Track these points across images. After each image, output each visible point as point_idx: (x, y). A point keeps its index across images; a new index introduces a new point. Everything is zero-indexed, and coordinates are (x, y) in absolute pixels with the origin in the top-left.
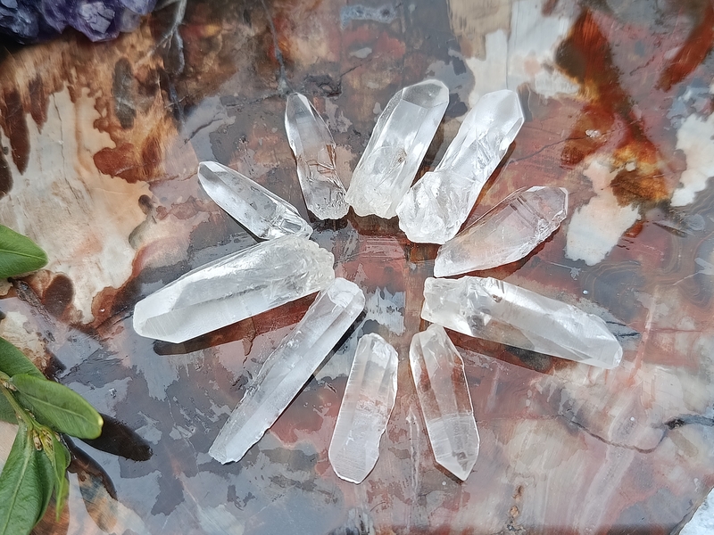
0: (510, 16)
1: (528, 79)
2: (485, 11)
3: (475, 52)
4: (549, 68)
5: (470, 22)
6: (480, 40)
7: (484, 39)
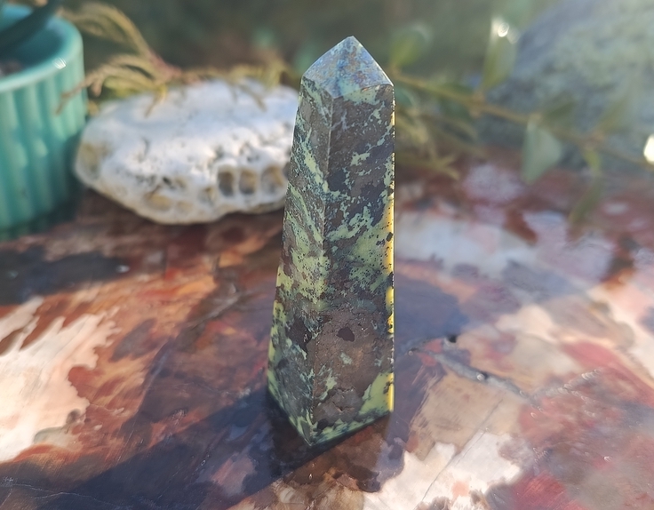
0: (469, 440)
1: (450, 496)
2: (449, 425)
3: (418, 450)
4: (476, 498)
5: (431, 427)
6: (429, 443)
7: (434, 444)
